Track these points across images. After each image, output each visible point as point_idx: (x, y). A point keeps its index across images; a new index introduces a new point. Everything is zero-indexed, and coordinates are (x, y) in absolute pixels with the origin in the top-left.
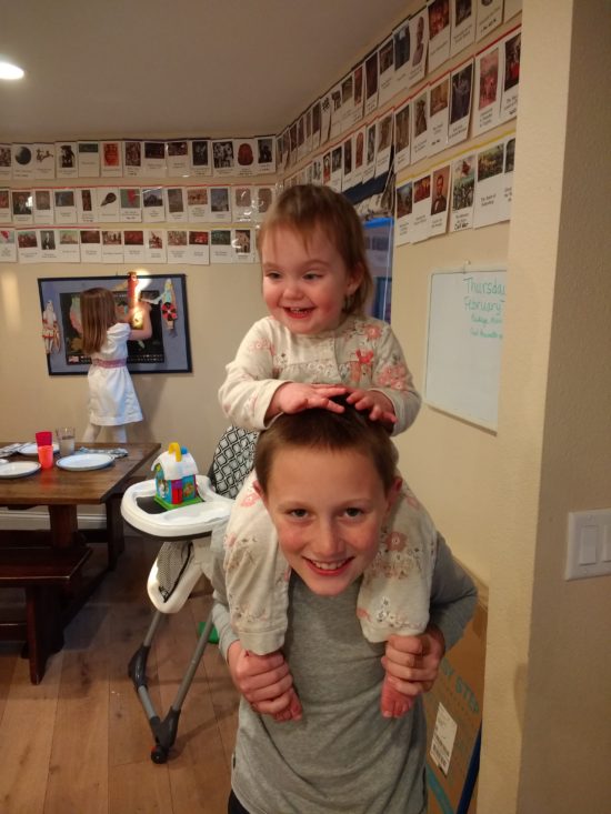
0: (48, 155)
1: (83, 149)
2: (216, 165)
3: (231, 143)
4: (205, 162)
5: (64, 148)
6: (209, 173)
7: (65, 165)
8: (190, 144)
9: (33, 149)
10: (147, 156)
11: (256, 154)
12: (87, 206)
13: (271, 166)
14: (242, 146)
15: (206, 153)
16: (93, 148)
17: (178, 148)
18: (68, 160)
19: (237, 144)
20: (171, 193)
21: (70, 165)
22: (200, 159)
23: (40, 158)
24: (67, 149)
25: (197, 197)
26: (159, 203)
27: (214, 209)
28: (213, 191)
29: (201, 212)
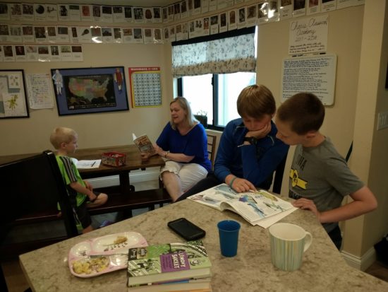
0: (53, 9)
1: (72, 7)
2: (136, 18)
3: (142, 9)
4: (130, 16)
5: (62, 7)
6: (132, 22)
7: (62, 15)
8: (123, 8)
9: (45, 7)
10: (103, 12)
11: (153, 14)
12: (75, 35)
13: (160, 20)
14: (147, 11)
15: (131, 13)
16: (77, 8)
17: (118, 10)
18: (64, 13)
19: (144, 10)
20: (115, 30)
21: (65, 15)
22: (128, 15)
23: (49, 11)
25: (127, 32)
26: (110, 35)
27: (135, 37)
28: (134, 30)
29: (129, 39)
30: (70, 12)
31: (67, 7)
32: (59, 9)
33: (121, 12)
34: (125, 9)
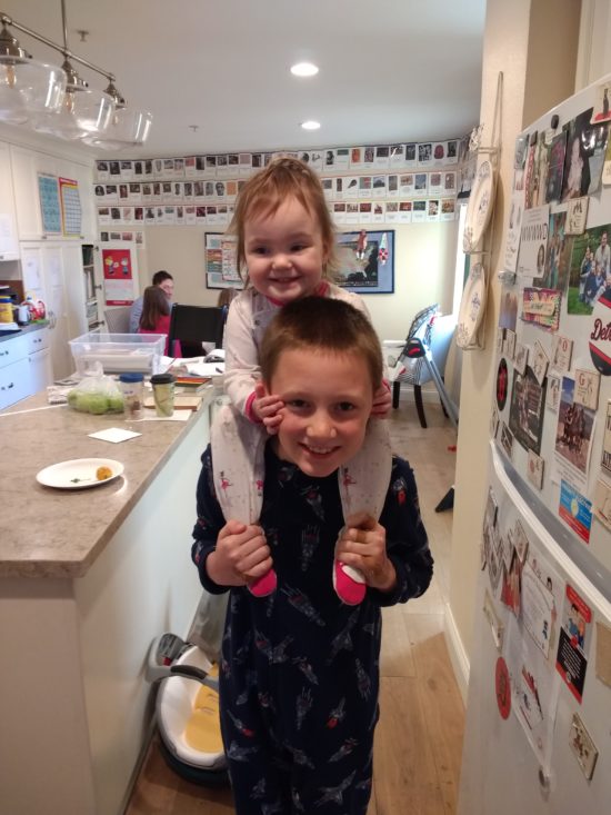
0: (319, 157)
1: (341, 153)
2: (420, 159)
3: (430, 145)
4: (413, 158)
5: (328, 152)
6: (415, 165)
7: (328, 164)
8: (404, 147)
9: (310, 154)
10: (378, 155)
11: (446, 151)
12: (339, 188)
13: (455, 159)
14: (437, 147)
15: (414, 152)
16: (345, 152)
18: (330, 161)
19: (434, 146)
20: (391, 178)
21: (331, 163)
22: (410, 156)
23: (314, 159)
24: (330, 153)
25: (406, 181)
26: (383, 185)
27: (417, 188)
28: (417, 177)
29: (408, 190)
30: (337, 158)
32: (325, 155)
33: (400, 152)
34: (407, 147)
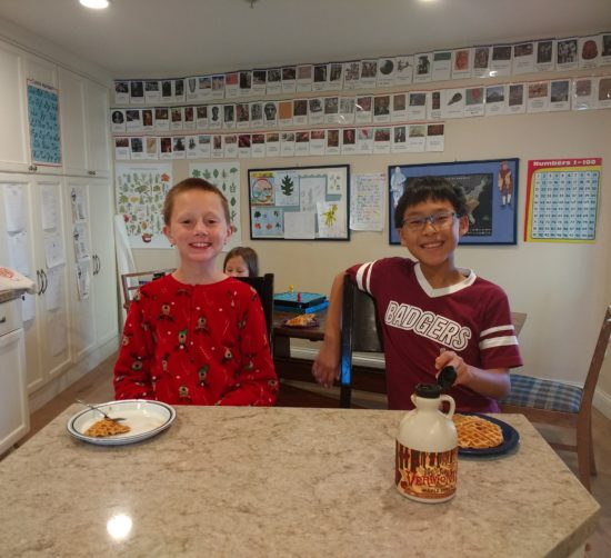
0: (407, 65)
1: (438, 57)
2: (560, 61)
3: (575, 42)
4: (549, 59)
5: (421, 58)
6: (552, 68)
7: (420, 72)
8: (536, 46)
9: (395, 62)
10: (494, 58)
11: (600, 49)
12: (436, 105)
14: (587, 43)
15: (550, 52)
16: (446, 56)
17: (524, 49)
18: (423, 69)
19: (581, 43)
20: (514, 89)
21: (425, 72)
22: (544, 57)
23: (400, 68)
24: (424, 59)
25: (537, 91)
26: (502, 99)
27: (553, 100)
28: (554, 85)
29: (541, 104)
31: (430, 58)
33: (529, 52)
34: (540, 45)
